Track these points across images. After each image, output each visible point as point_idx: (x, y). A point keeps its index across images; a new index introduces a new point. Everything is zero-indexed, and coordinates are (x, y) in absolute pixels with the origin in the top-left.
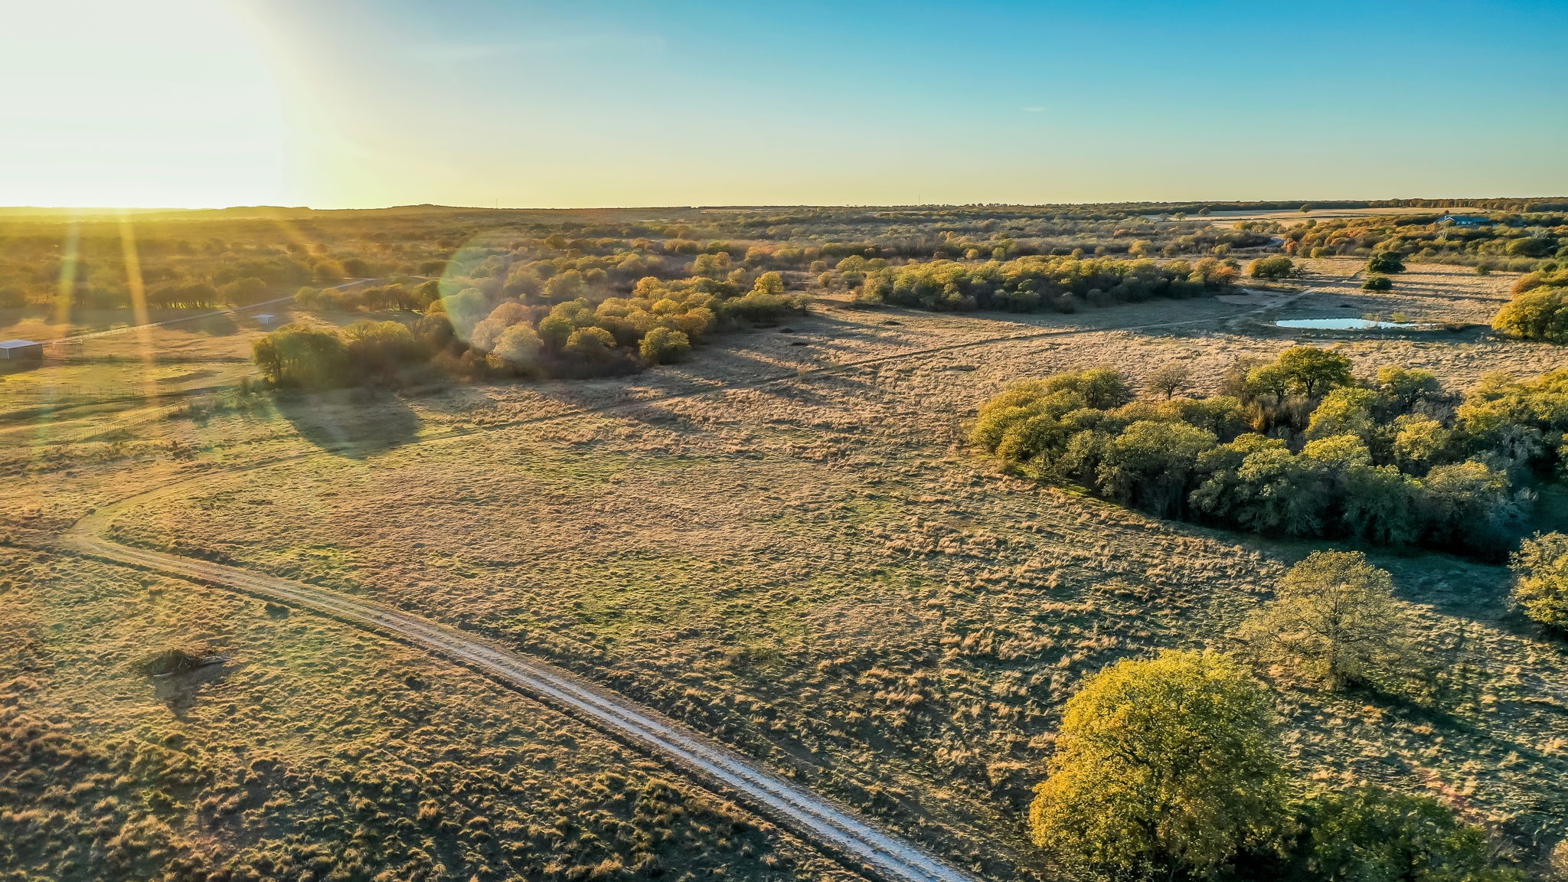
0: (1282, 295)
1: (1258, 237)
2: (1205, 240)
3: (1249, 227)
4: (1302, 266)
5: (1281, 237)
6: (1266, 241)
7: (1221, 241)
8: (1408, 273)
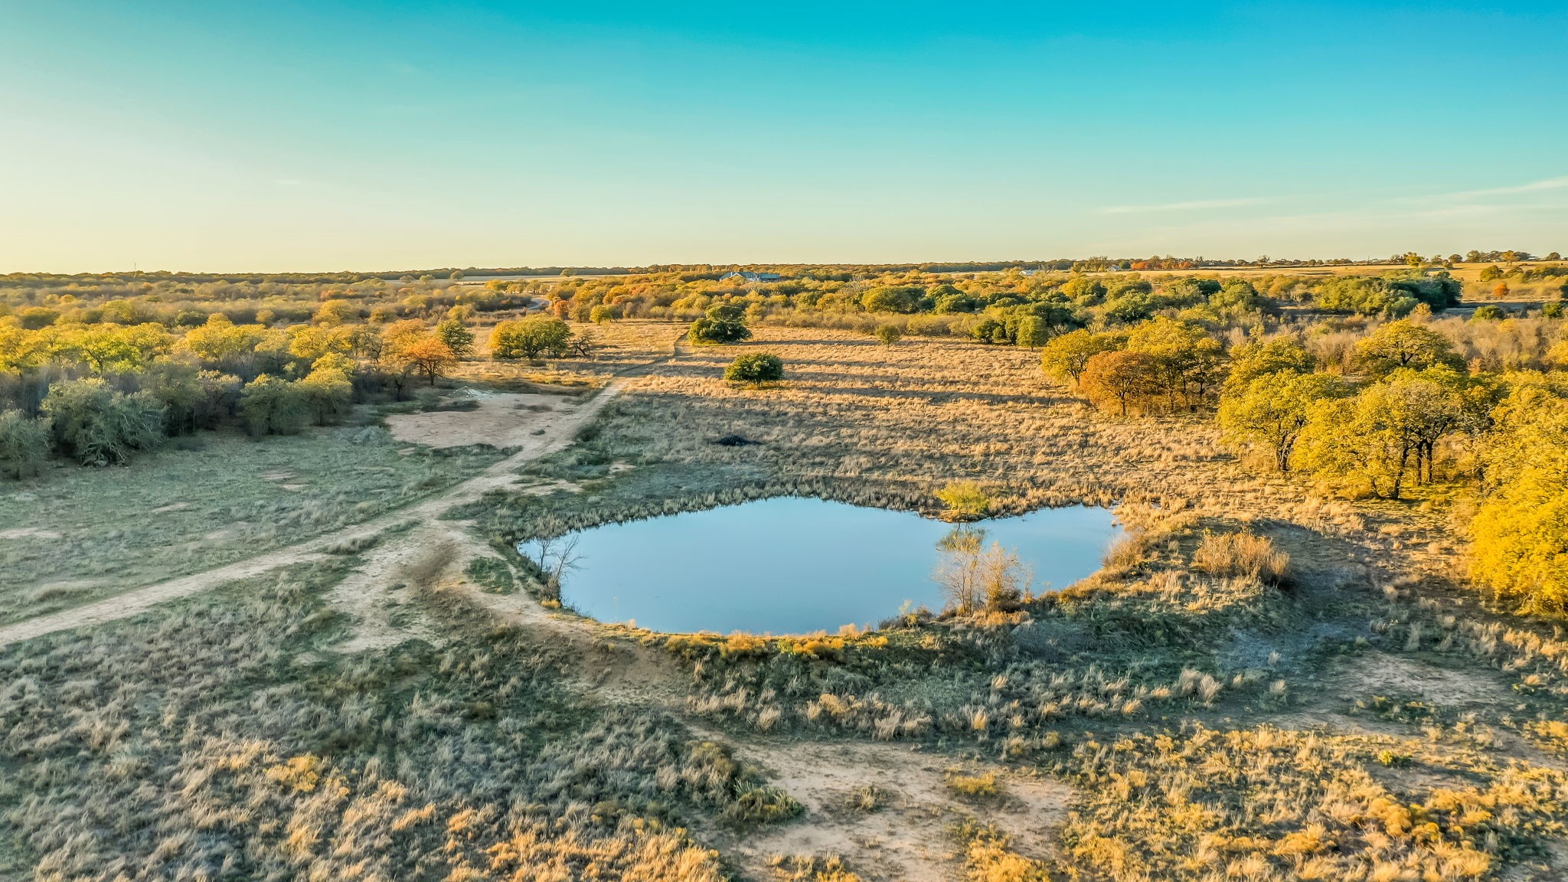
0: (558, 404)
1: (514, 298)
2: (441, 301)
3: (504, 287)
4: (588, 336)
5: (544, 298)
6: (526, 303)
7: (462, 303)
8: (758, 343)
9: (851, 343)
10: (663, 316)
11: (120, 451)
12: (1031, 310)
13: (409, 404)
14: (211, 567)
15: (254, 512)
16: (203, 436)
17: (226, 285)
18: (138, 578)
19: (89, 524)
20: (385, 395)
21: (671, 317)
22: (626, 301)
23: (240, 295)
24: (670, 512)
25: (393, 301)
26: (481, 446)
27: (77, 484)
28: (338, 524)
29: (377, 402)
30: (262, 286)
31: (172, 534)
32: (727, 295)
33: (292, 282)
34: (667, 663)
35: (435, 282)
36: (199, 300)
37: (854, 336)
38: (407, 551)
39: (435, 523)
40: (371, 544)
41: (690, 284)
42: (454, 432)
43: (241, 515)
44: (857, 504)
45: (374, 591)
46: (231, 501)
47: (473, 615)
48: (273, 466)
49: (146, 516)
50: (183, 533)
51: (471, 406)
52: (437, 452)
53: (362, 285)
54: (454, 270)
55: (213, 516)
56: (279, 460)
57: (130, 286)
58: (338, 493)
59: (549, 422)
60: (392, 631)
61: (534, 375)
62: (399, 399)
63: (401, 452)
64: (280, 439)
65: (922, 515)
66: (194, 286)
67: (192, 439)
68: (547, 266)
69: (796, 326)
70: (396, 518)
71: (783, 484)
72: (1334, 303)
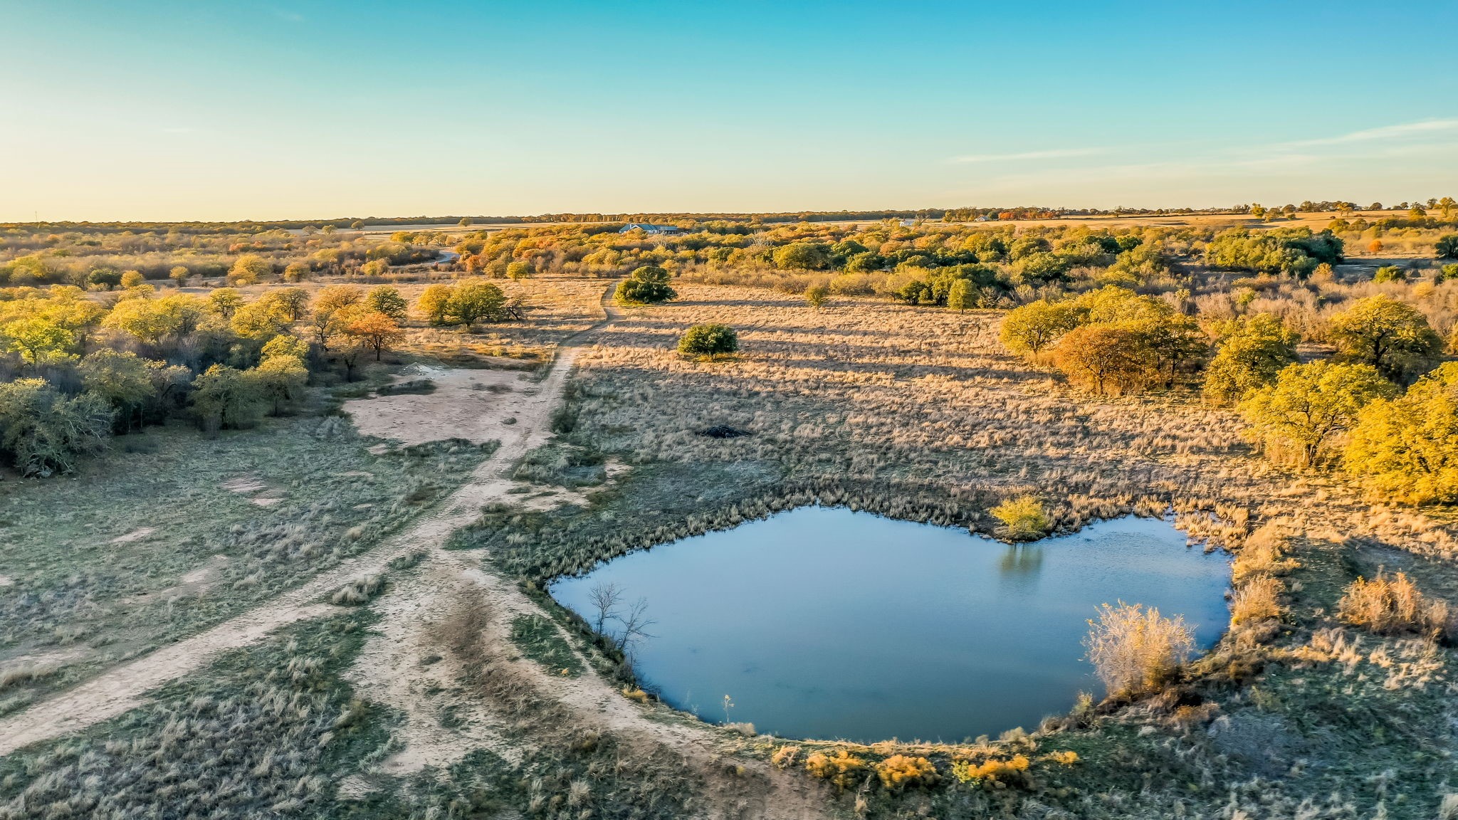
0: (516, 382)
1: (423, 250)
2: (352, 255)
3: (410, 239)
6: (435, 256)
7: (373, 257)
8: (684, 303)
9: (778, 304)
10: (576, 271)
11: (64, 459)
12: (959, 273)
13: (362, 385)
14: (200, 629)
15: (233, 542)
16: (153, 435)
17: (132, 237)
18: (116, 648)
19: (44, 562)
20: (332, 375)
21: (585, 272)
22: (536, 256)
23: (148, 249)
24: (697, 532)
25: (304, 254)
26: (457, 441)
27: (20, 504)
28: (333, 558)
29: (328, 384)
30: (170, 237)
31: (144, 577)
32: (636, 250)
33: (197, 233)
34: (815, 793)
35: (339, 232)
36: (107, 253)
37: (776, 295)
38: (425, 601)
39: (444, 555)
40: (381, 588)
41: (595, 237)
42: (420, 423)
43: (217, 546)
44: (893, 517)
45: (404, 665)
46: (202, 526)
47: (545, 712)
48: (238, 472)
49: (107, 548)
50: (156, 575)
51: (426, 388)
52: (412, 451)
53: (268, 236)
54: (354, 220)
55: (186, 549)
56: (242, 464)
57: (35, 238)
58: (321, 512)
59: (515, 408)
60: (447, 735)
61: (478, 346)
62: (350, 379)
63: (373, 450)
64: (237, 435)
65: (972, 533)
66: (98, 238)
67: (140, 437)
68: (444, 216)
69: (713, 282)
70: (397, 548)
71: (802, 490)
72: (1230, 261)
